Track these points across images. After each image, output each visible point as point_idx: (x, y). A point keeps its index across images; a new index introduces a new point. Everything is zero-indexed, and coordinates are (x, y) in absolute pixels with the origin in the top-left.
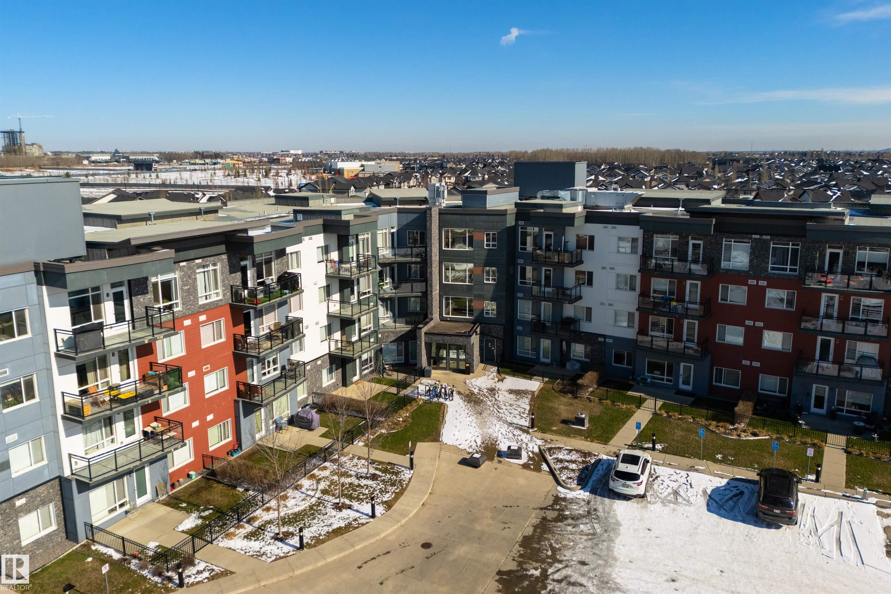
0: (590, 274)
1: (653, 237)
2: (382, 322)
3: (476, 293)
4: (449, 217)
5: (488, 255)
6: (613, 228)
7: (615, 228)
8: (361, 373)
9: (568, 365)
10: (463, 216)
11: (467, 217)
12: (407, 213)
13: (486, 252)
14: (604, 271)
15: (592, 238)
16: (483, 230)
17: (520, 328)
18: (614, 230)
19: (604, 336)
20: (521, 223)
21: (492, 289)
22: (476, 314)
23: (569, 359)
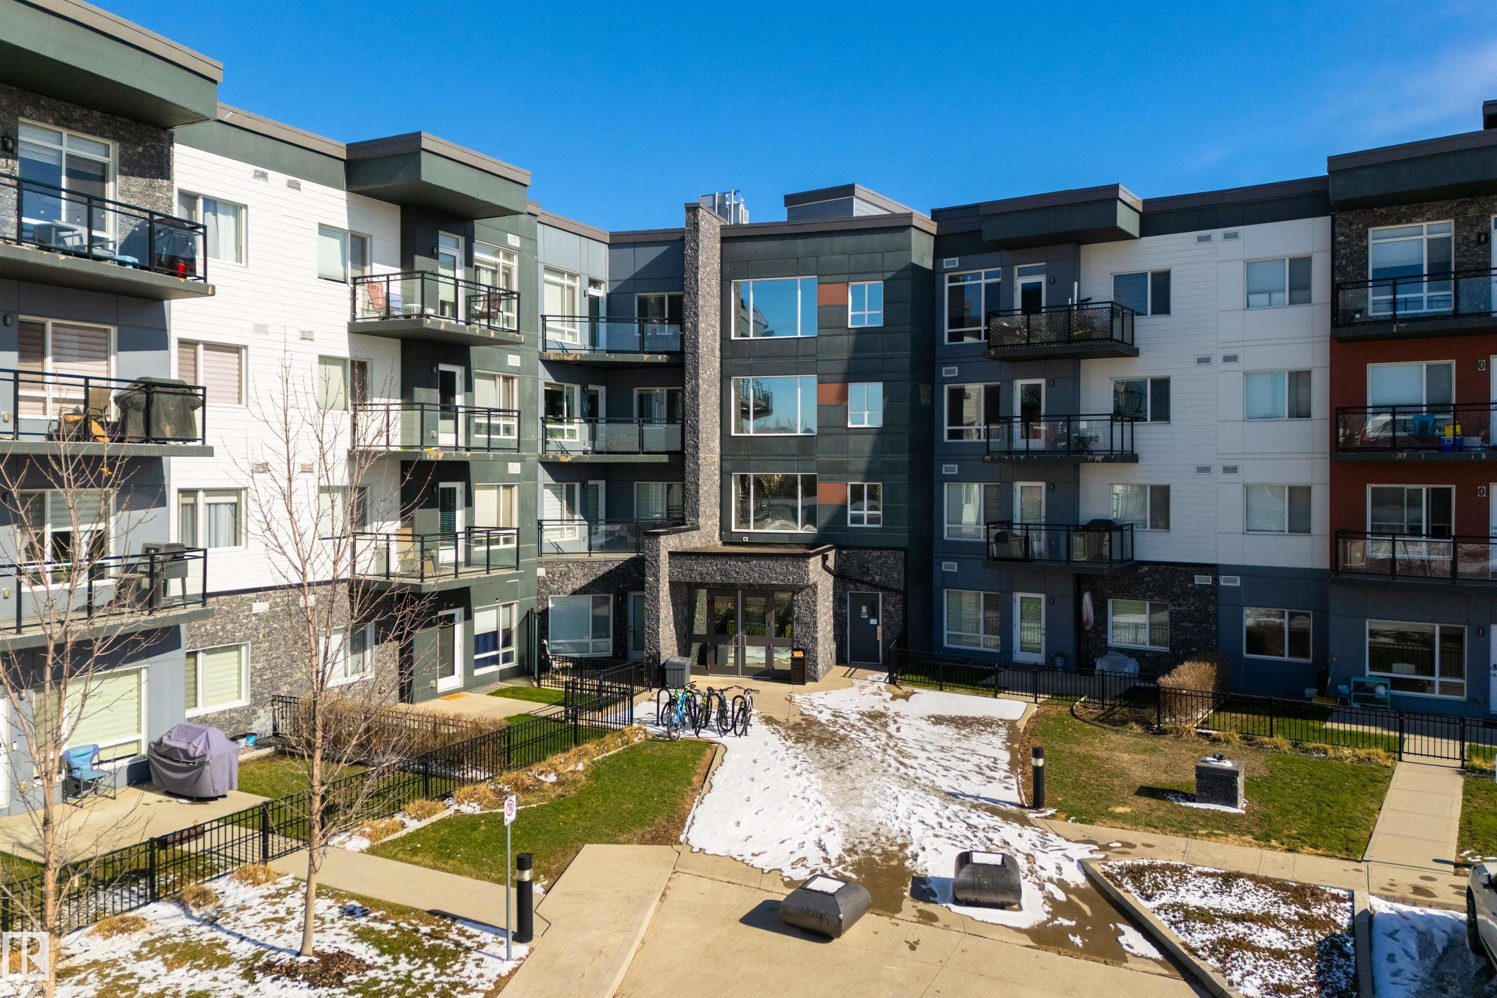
0: (1162, 386)
1: (1364, 236)
2: (550, 536)
3: (823, 458)
4: (748, 246)
5: (858, 347)
6: (1227, 236)
7: (1235, 236)
8: (468, 672)
9: (1101, 664)
10: (789, 243)
11: (800, 242)
12: (635, 244)
13: (852, 338)
14: (1205, 368)
15: (1162, 280)
16: (845, 278)
17: (950, 567)
18: (1232, 242)
19: (1212, 569)
20: (951, 263)
21: (867, 445)
22: (823, 518)
23: (1104, 650)
